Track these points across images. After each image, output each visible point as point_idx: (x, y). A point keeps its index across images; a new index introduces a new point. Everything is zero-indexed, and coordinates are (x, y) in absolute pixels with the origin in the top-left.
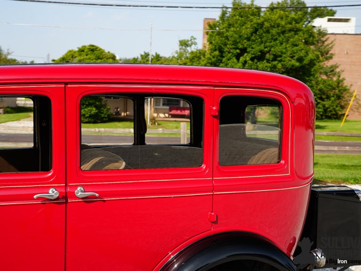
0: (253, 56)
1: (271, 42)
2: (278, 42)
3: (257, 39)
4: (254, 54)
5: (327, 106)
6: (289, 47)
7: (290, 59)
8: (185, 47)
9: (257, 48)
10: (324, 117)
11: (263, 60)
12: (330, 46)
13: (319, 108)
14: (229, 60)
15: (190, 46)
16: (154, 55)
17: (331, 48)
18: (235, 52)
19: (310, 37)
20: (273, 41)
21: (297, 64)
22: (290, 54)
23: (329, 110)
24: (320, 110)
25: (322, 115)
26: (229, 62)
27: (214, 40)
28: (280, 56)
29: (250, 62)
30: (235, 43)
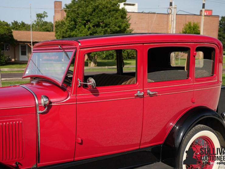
0: (94, 24)
1: (103, 16)
2: (107, 16)
3: (96, 15)
4: (94, 23)
5: (129, 52)
6: (113, 20)
7: (115, 26)
8: (40, 18)
9: (96, 20)
10: (127, 58)
11: (99, 27)
12: (129, 19)
13: (125, 53)
14: (80, 27)
15: (44, 17)
16: (21, 23)
17: (129, 20)
18: (83, 22)
19: (124, 14)
20: (104, 16)
21: (118, 29)
22: (114, 24)
23: (130, 54)
24: (126, 54)
25: (126, 57)
26: (80, 28)
27: (71, 15)
28: (109, 25)
29: (93, 28)
30: (83, 17)
